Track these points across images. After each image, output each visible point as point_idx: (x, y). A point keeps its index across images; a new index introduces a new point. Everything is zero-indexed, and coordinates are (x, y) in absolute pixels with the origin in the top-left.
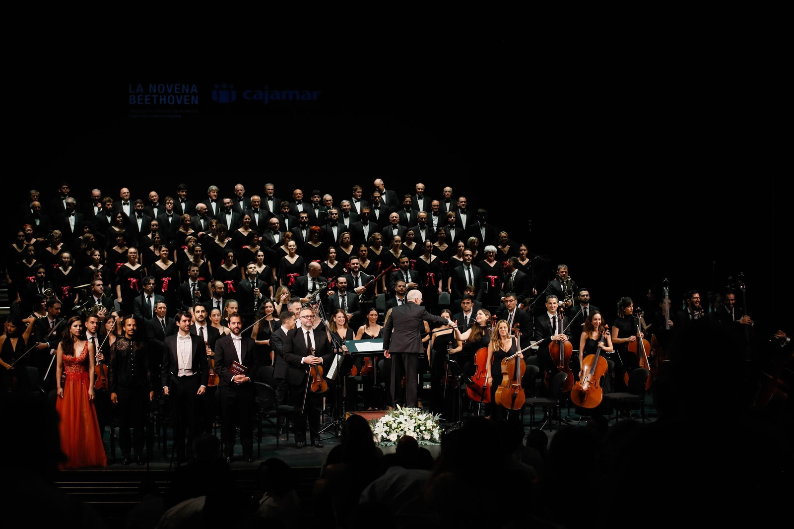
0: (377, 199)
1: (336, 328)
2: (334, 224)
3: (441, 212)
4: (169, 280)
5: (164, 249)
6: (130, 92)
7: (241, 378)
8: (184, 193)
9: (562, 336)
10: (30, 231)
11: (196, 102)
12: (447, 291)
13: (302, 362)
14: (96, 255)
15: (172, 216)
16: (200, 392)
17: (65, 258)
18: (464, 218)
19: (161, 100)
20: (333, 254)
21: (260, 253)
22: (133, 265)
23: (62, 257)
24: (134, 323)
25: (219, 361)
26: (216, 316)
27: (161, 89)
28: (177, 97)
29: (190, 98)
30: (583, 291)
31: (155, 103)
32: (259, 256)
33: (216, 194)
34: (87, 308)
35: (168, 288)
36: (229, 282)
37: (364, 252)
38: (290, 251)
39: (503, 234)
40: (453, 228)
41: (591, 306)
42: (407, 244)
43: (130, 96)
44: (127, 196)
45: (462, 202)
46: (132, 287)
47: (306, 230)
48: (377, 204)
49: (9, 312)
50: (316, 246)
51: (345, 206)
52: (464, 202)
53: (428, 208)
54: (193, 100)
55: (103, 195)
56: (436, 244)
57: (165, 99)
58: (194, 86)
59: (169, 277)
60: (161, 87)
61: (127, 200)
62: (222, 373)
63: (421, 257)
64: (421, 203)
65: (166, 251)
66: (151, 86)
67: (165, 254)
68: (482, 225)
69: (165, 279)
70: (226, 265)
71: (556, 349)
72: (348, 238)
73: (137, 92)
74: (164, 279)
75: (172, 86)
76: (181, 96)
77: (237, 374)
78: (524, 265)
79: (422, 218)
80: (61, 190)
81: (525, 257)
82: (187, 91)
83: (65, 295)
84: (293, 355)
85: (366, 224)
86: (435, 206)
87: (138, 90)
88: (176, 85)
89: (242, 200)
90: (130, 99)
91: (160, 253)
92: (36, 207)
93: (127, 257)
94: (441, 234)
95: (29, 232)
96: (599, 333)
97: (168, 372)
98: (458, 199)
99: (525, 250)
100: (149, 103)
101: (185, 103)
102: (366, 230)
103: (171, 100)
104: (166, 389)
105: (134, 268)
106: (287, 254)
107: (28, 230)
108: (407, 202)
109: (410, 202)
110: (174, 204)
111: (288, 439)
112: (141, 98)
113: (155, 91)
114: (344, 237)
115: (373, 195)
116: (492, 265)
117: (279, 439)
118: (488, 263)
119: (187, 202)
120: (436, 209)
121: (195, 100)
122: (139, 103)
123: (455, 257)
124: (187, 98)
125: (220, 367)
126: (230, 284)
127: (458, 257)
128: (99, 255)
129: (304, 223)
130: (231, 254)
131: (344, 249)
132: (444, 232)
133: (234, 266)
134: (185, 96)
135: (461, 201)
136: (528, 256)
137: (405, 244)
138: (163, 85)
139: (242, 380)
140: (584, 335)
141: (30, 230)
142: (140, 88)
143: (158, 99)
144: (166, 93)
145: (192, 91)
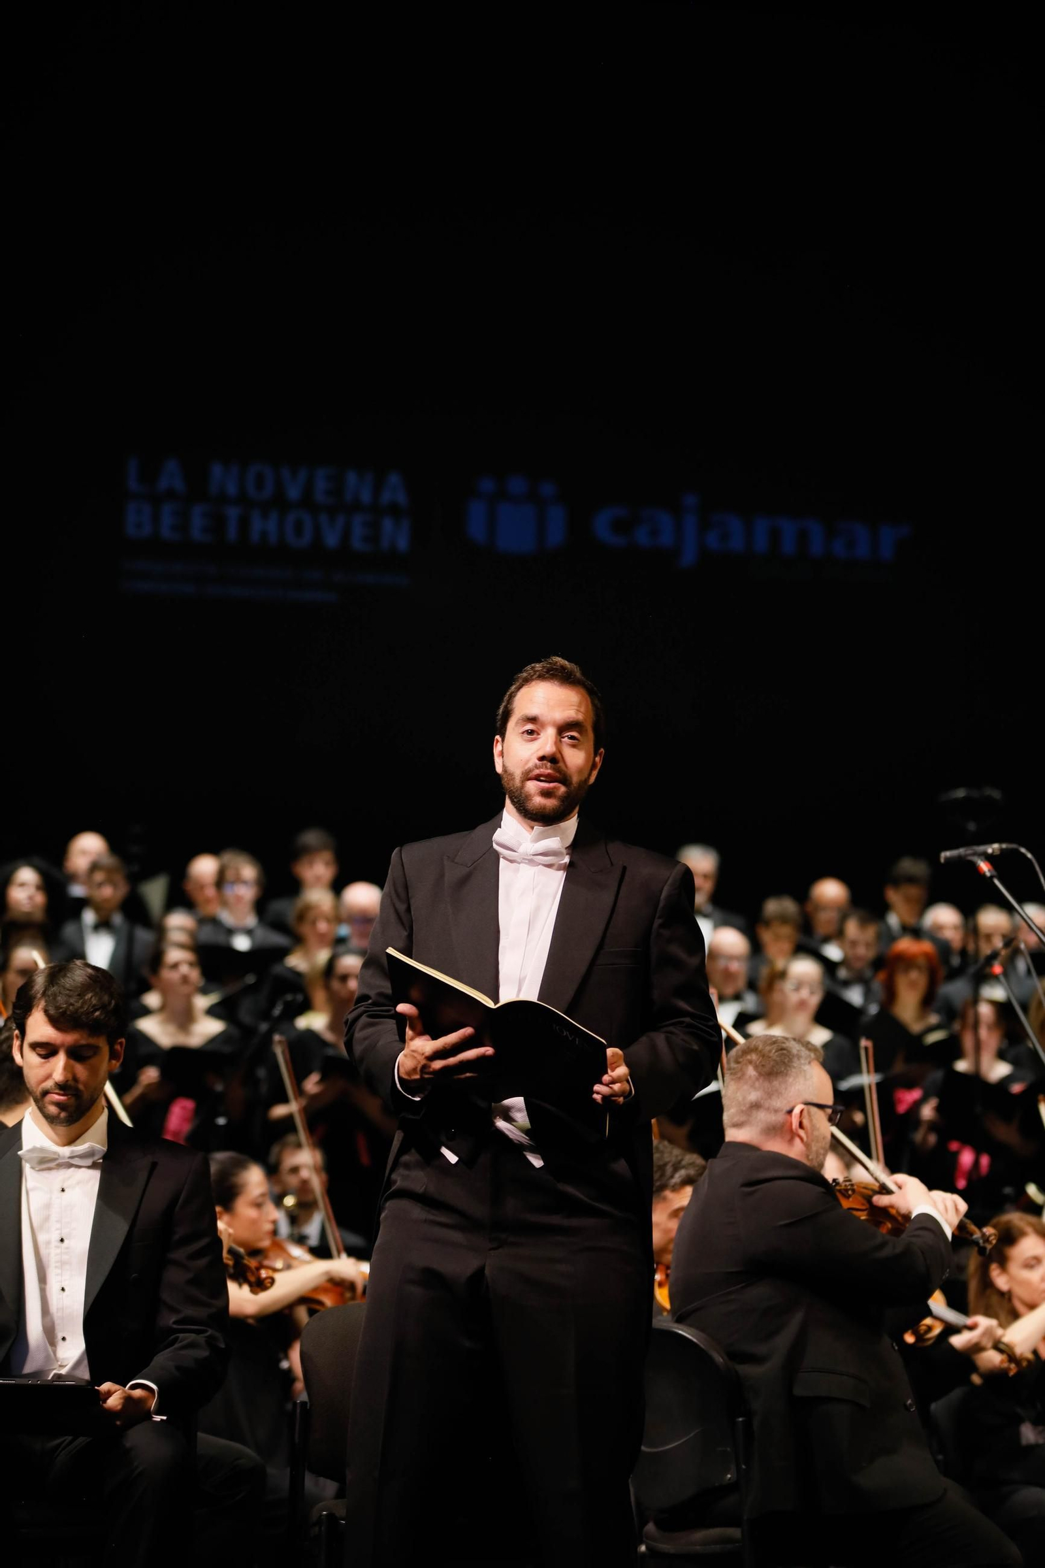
11: (403, 544)
19: (257, 525)
28: (323, 518)
29: (376, 526)
31: (232, 537)
43: (131, 506)
54: (391, 535)
57: (272, 526)
58: (394, 479)
66: (217, 470)
73: (161, 489)
75: (303, 472)
76: (342, 517)
82: (366, 496)
87: (163, 484)
88: (320, 473)
90: (131, 518)
100: (208, 538)
101: (357, 545)
103: (299, 531)
112: (174, 513)
121: (398, 536)
122: (166, 533)
124: (364, 524)
134: (358, 518)
142: (171, 476)
143: (244, 523)
144: (279, 502)
145: (386, 497)
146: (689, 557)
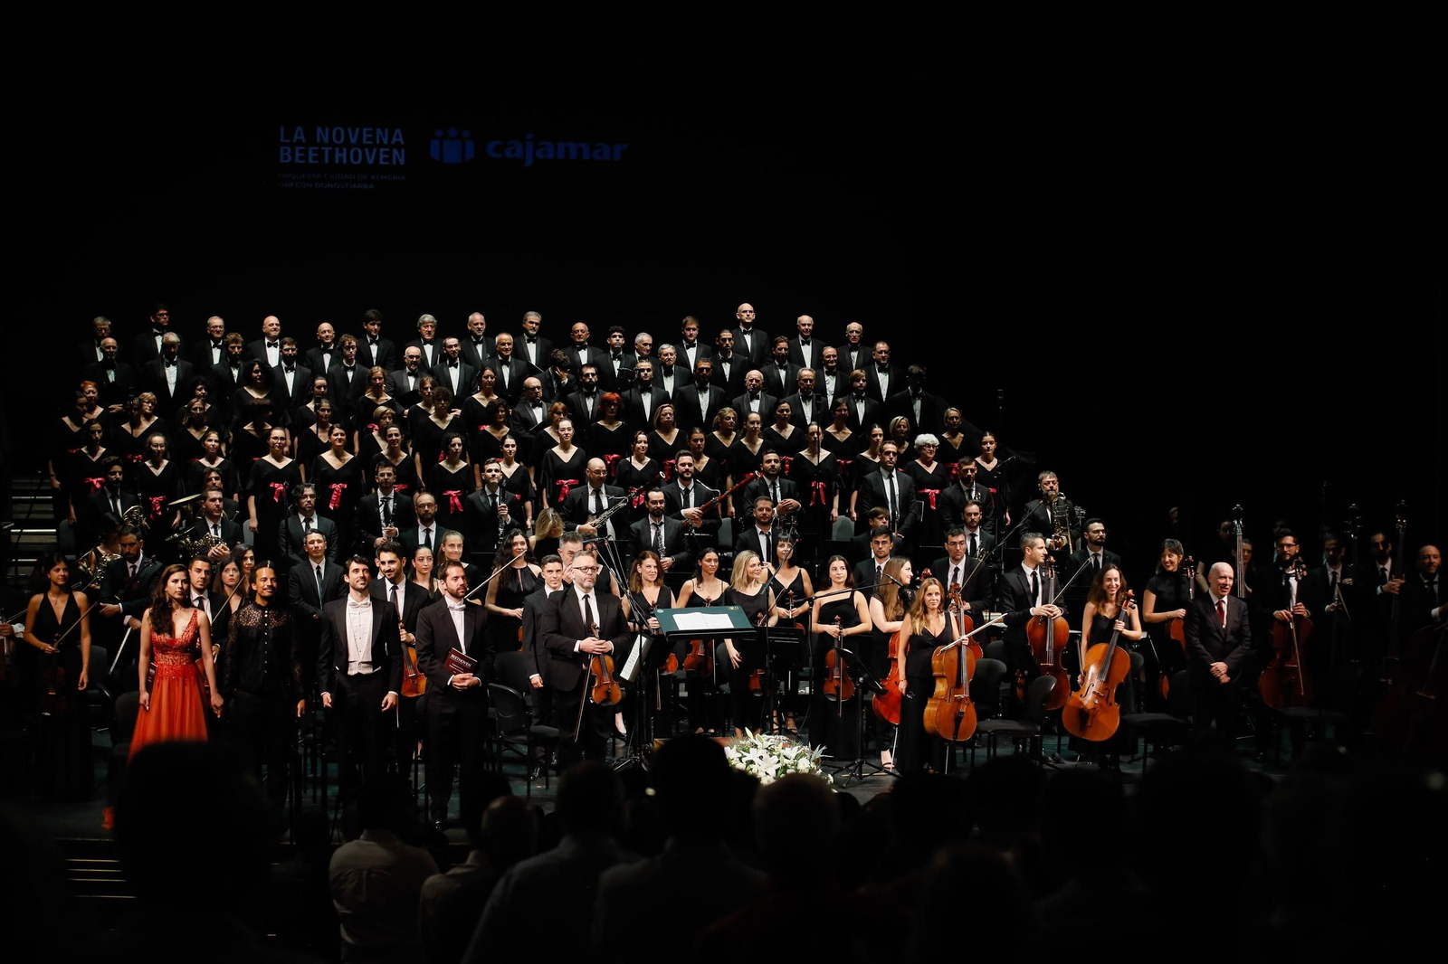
0: (728, 342)
1: (641, 584)
2: (646, 389)
3: (841, 369)
4: (343, 489)
5: (337, 430)
6: (282, 140)
7: (464, 679)
8: (376, 327)
9: (1050, 609)
10: (94, 393)
11: (402, 162)
12: (849, 515)
13: (576, 649)
14: (211, 440)
15: (353, 369)
16: (387, 703)
17: (157, 445)
18: (883, 380)
19: (337, 155)
20: (643, 444)
21: (510, 441)
22: (279, 459)
23: (151, 443)
24: (272, 576)
25: (426, 648)
26: (425, 560)
27: (338, 138)
28: (367, 150)
29: (390, 153)
30: (1096, 524)
31: (327, 161)
32: (508, 446)
33: (430, 329)
34: (192, 540)
35: (340, 504)
36: (453, 493)
37: (699, 443)
38: (561, 439)
39: (953, 412)
40: (862, 399)
41: (1107, 552)
42: (778, 427)
43: (282, 148)
44: (275, 329)
45: (881, 352)
46: (277, 500)
47: (594, 398)
48: (725, 352)
49: (53, 540)
50: (613, 429)
51: (667, 355)
52: (886, 352)
53: (819, 361)
54: (397, 158)
55: (229, 327)
56: (830, 429)
57: (344, 155)
58: (398, 131)
59: (343, 483)
60: (338, 134)
61: (274, 338)
62: (431, 670)
63: (803, 453)
64: (807, 351)
65: (342, 434)
66: (319, 130)
67: (340, 440)
68: (916, 395)
69: (336, 487)
70: (448, 463)
71: (1039, 632)
72: (670, 414)
73: (295, 140)
74: (334, 486)
75: (358, 130)
76: (375, 150)
77: (459, 673)
78: (990, 470)
79: (806, 380)
80: (154, 317)
81: (991, 456)
82: (385, 141)
83: (156, 511)
84: (559, 637)
85: (704, 390)
86: (829, 356)
87: (296, 138)
88: (365, 130)
89: (480, 343)
90: (282, 154)
91: (330, 438)
92: (109, 347)
93: (268, 445)
94: (841, 410)
95: (91, 394)
96: (1116, 606)
97: (330, 666)
98: (873, 345)
99: (991, 443)
100: (317, 162)
101: (382, 162)
102: (704, 400)
103: (356, 158)
104: (327, 697)
105: (280, 466)
106: (557, 444)
107: (90, 391)
108: (781, 349)
109: (785, 349)
110: (357, 346)
111: (547, 788)
112: (301, 151)
113: (326, 140)
114: (663, 413)
115: (719, 337)
116: (930, 470)
117: (532, 787)
118: (923, 466)
119: (381, 343)
120: (832, 362)
121: (399, 157)
122: (297, 161)
123: (865, 454)
124: (385, 153)
125: (428, 658)
126: (454, 498)
127: (869, 454)
128: (216, 441)
129: (590, 385)
130: (457, 440)
131: (662, 436)
132: (846, 407)
133: (463, 464)
134: (382, 150)
135: (879, 350)
136: (996, 454)
137: (774, 427)
138: (342, 130)
139: (466, 683)
140: (1090, 608)
141: (92, 391)
142: (299, 134)
143: (332, 154)
144: (347, 144)
145: (394, 140)
146: (529, 162)
